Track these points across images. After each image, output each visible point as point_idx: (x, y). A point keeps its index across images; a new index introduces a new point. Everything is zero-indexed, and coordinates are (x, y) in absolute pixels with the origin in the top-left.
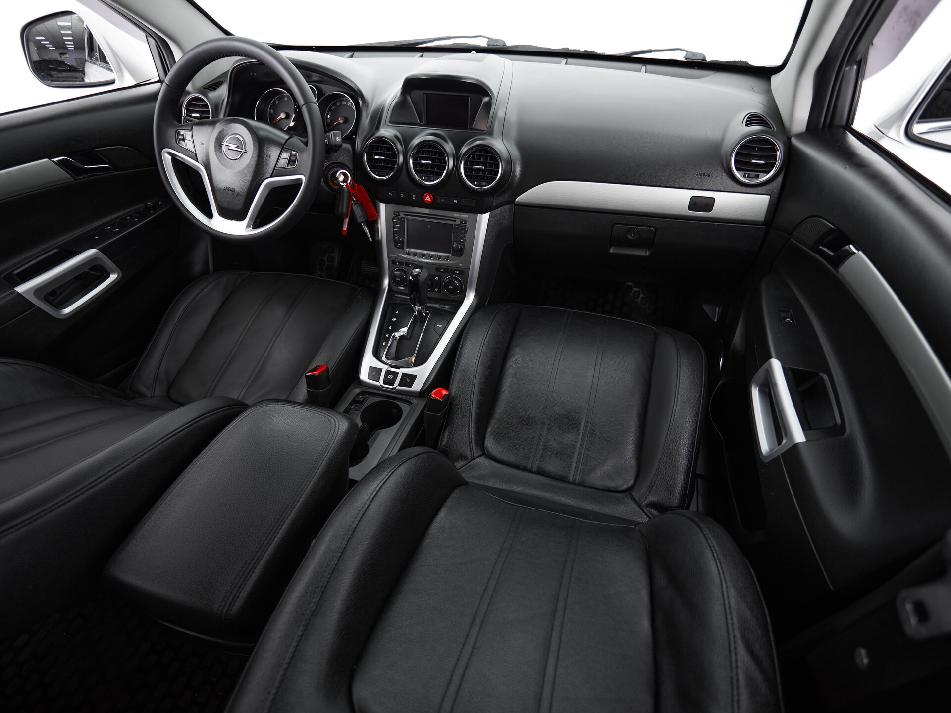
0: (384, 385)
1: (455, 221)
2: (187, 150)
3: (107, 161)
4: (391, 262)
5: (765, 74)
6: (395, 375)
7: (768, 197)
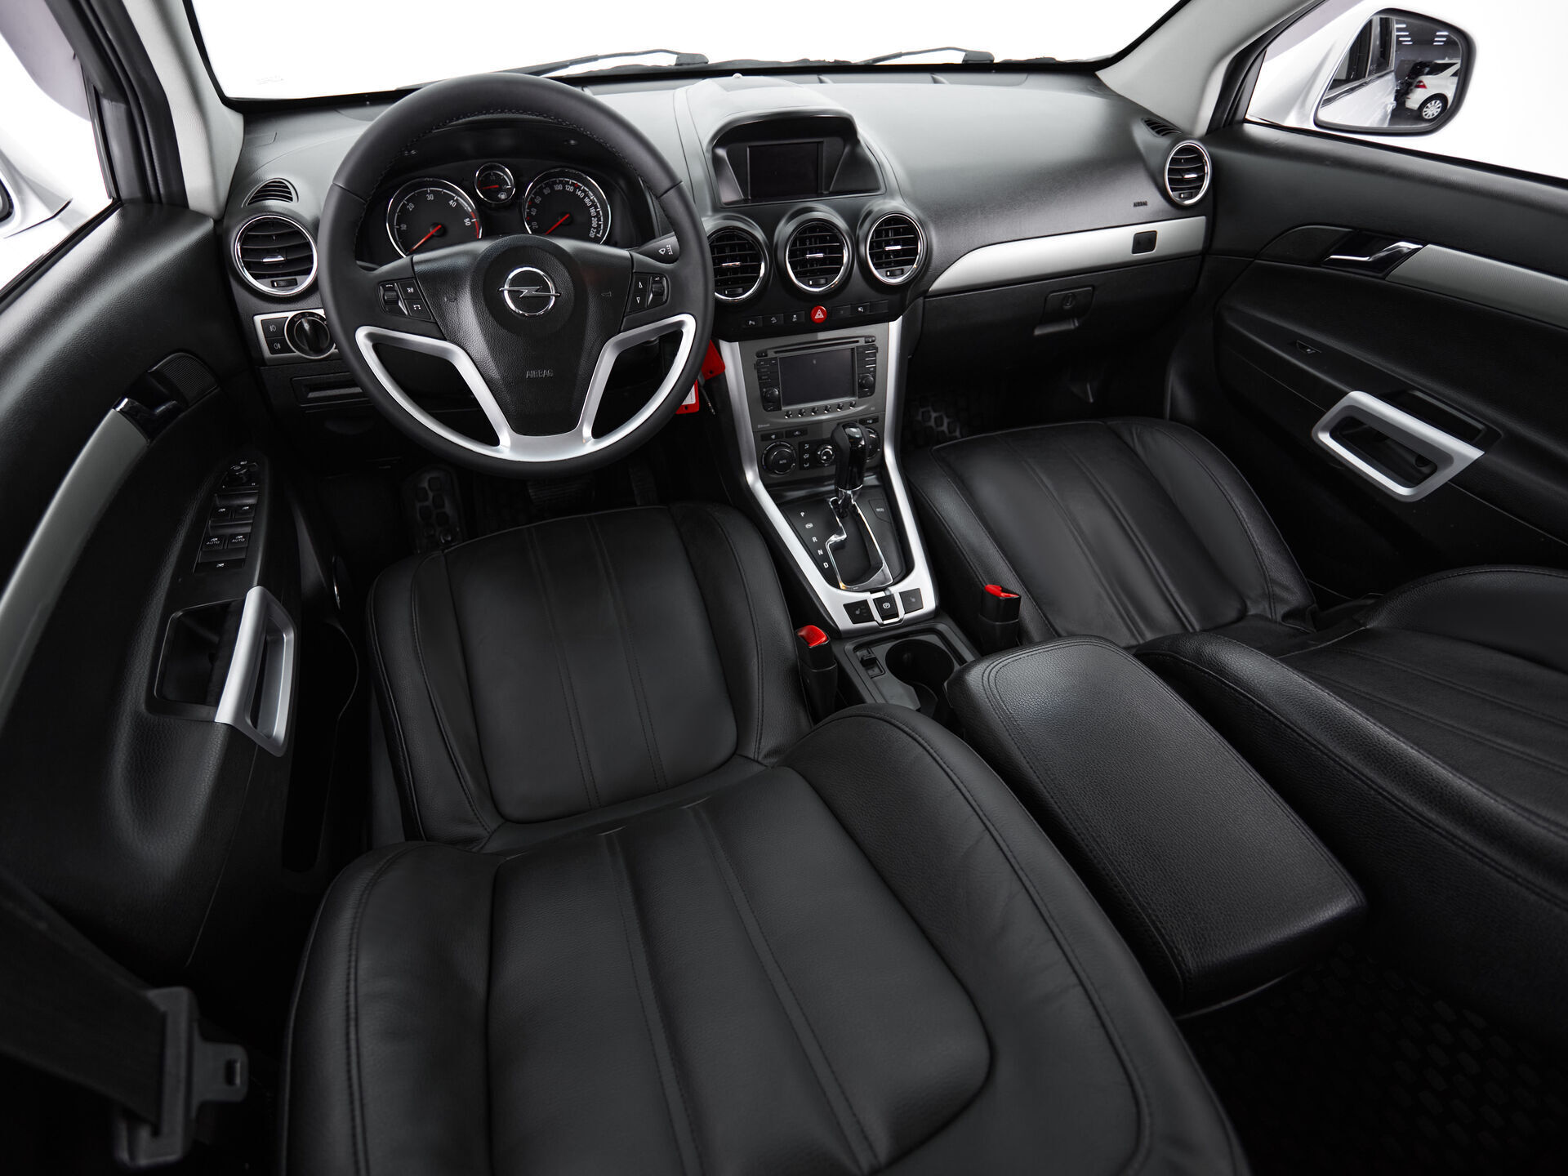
0: (886, 622)
1: (857, 342)
4: (760, 438)
5: (1085, 72)
6: (890, 599)
7: (1203, 218)
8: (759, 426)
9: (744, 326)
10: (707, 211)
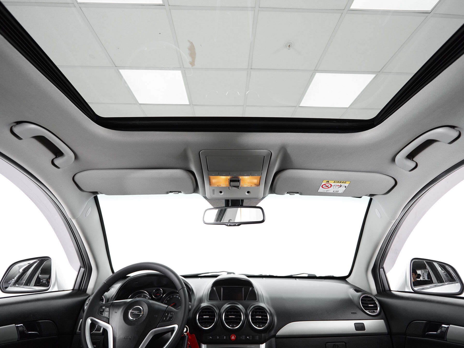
2: (104, 317)
3: (37, 330)
7: (382, 320)
9: (208, 339)
10: (204, 302)
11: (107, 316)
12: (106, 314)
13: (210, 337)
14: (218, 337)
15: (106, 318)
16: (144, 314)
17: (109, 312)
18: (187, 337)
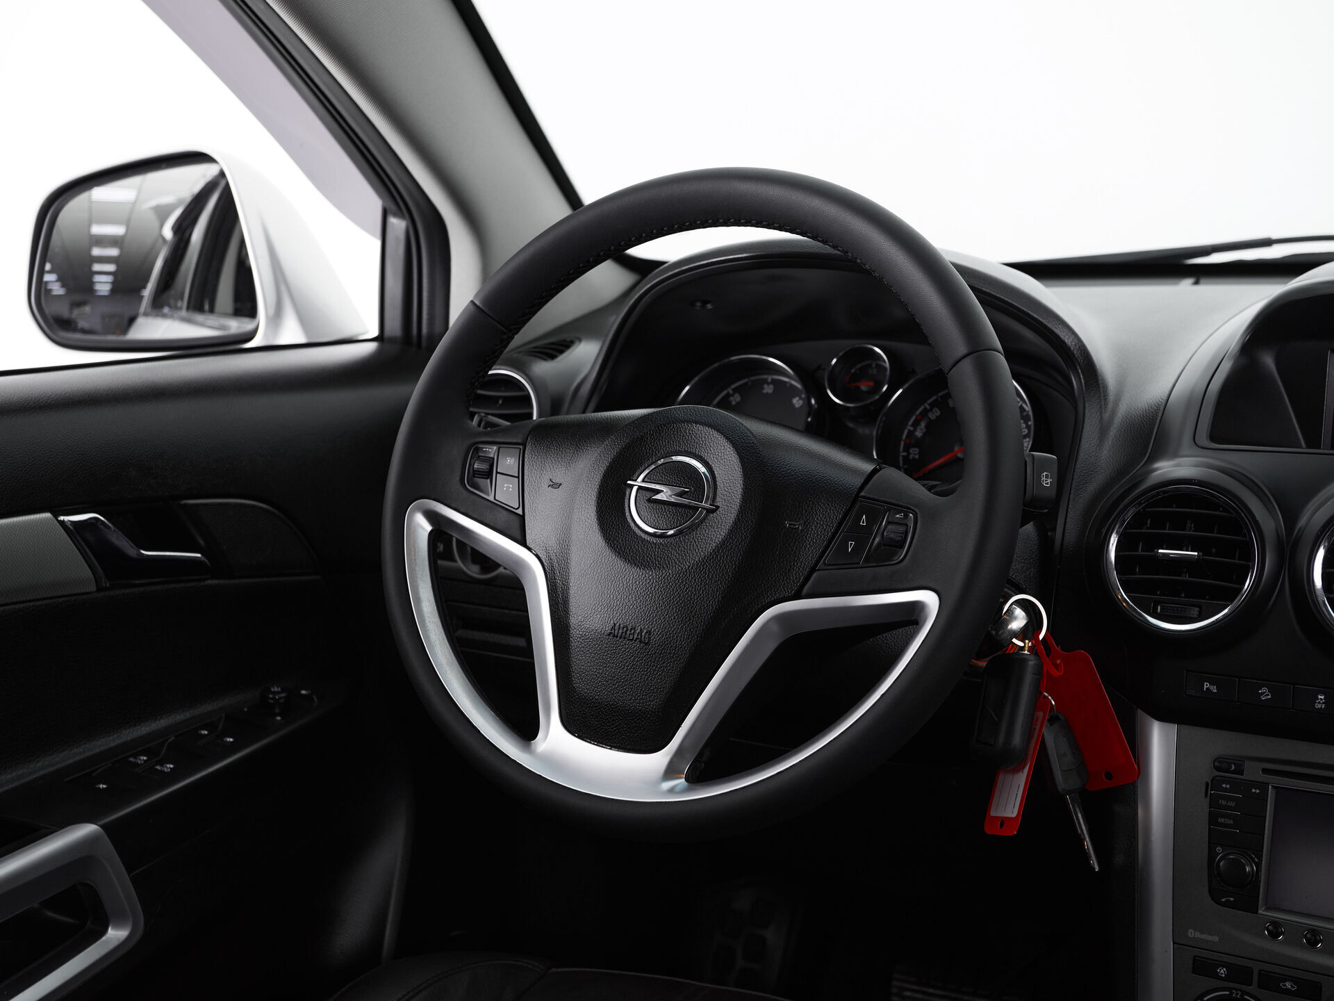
2: (497, 506)
3: (202, 542)
8: (1191, 933)
9: (1192, 692)
10: (1175, 455)
11: (513, 502)
12: (504, 491)
13: (1206, 685)
14: (1264, 690)
15: (505, 513)
16: (718, 507)
17: (521, 477)
18: (1032, 663)
